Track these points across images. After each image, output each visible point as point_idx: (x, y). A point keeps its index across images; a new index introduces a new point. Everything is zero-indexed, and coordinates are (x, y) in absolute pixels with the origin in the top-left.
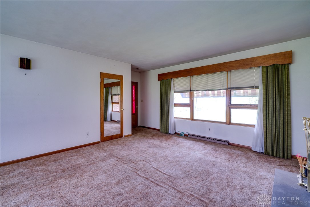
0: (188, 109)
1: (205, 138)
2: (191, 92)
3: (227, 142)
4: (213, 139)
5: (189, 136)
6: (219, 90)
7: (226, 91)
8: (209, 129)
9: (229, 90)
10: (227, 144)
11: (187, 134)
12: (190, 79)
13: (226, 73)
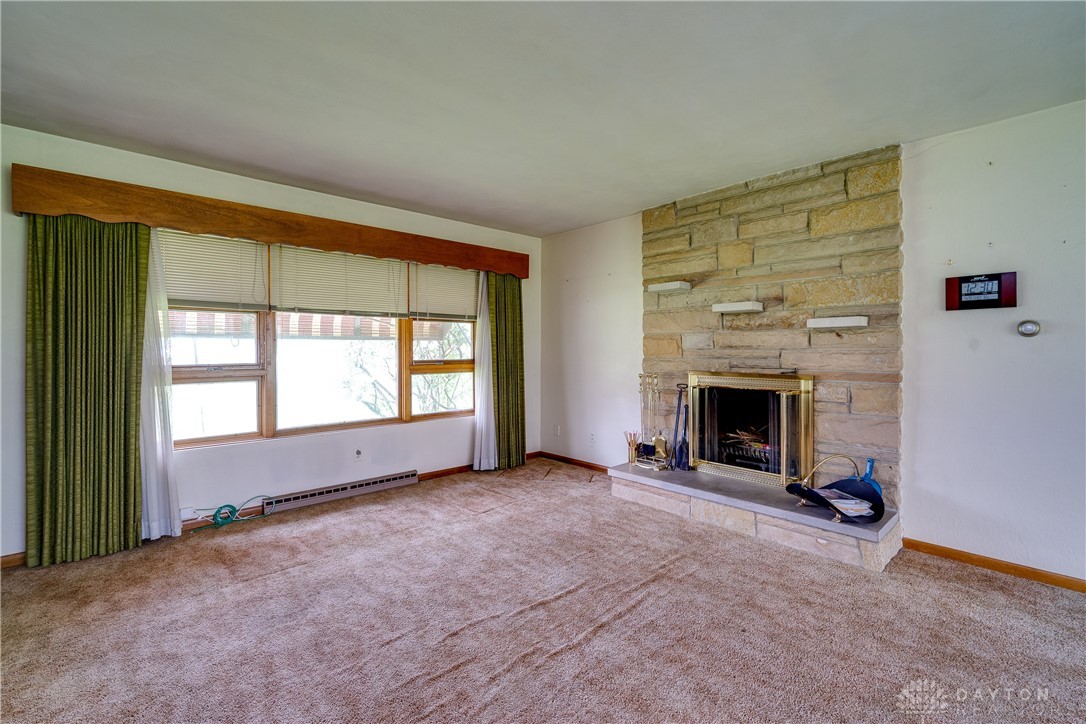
0: (250, 388)
1: (346, 489)
2: (265, 312)
3: (414, 475)
4: (367, 484)
5: (268, 510)
6: (386, 315)
7: (400, 322)
8: (359, 453)
9: (408, 320)
10: (415, 480)
11: (258, 503)
12: (265, 254)
13: (404, 264)
